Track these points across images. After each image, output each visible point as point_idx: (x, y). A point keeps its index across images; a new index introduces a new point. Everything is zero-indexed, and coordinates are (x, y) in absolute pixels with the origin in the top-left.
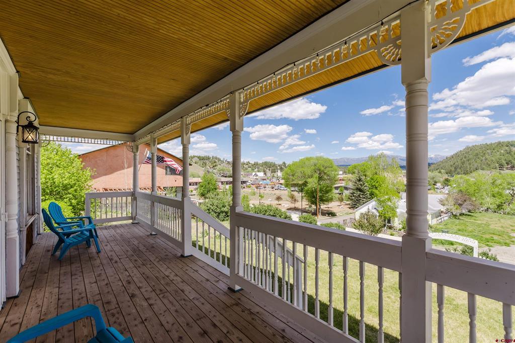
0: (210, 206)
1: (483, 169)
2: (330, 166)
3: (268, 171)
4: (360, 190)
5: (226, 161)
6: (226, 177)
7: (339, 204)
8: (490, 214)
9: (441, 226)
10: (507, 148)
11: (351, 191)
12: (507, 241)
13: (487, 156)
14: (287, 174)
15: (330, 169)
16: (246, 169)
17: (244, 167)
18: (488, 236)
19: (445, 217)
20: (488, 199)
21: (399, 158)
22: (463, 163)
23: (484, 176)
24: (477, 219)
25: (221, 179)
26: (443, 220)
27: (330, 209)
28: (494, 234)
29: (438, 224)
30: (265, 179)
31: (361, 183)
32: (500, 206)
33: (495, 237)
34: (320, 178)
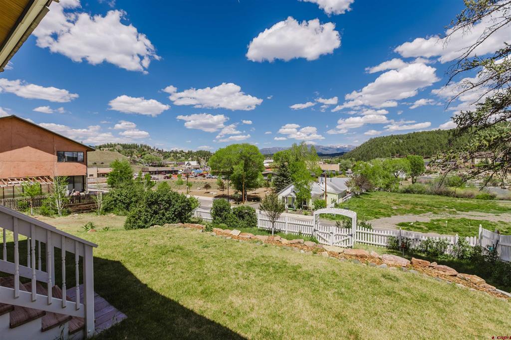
0: (117, 197)
1: (381, 157)
2: (255, 152)
3: (202, 160)
4: (284, 176)
5: (157, 150)
6: (155, 166)
7: (266, 190)
8: (382, 192)
9: (345, 204)
10: (397, 140)
11: (276, 177)
12: (390, 213)
13: (384, 147)
14: (214, 161)
15: (255, 156)
16: (179, 158)
17: (177, 156)
18: (377, 210)
19: (349, 197)
20: (381, 181)
21: (321, 147)
22: (368, 152)
23: (379, 162)
24: (372, 197)
25: (148, 169)
26: (347, 199)
27: (257, 195)
28: (381, 208)
29: (343, 203)
30: (199, 168)
31: (285, 169)
32: (388, 186)
33: (382, 211)
34: (246, 166)
